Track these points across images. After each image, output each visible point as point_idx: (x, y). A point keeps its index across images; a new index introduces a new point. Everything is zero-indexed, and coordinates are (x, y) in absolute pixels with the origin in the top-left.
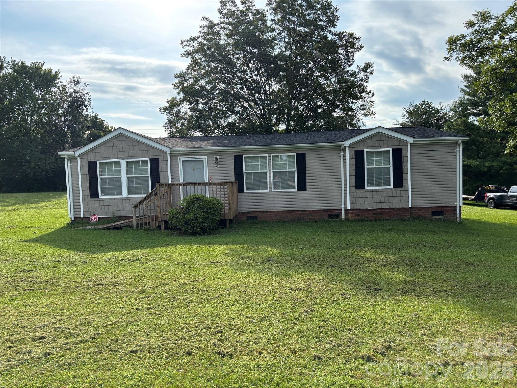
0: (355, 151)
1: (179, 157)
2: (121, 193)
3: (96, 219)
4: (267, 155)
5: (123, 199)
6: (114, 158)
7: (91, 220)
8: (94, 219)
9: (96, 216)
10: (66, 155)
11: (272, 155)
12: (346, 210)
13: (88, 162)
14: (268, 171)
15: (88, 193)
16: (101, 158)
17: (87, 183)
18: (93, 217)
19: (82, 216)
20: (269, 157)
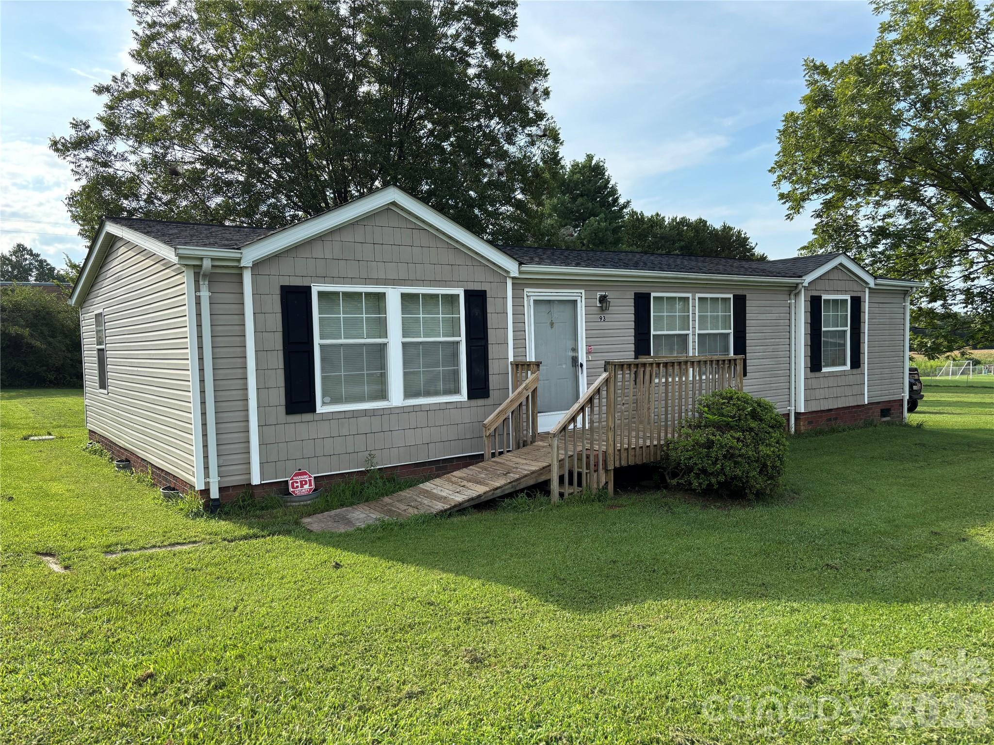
0: (811, 297)
1: (526, 290)
2: (383, 395)
3: (306, 487)
4: (689, 295)
5: (391, 411)
6: (367, 281)
7: (291, 490)
8: (302, 486)
9: (305, 474)
10: (207, 257)
11: (698, 295)
12: (797, 415)
13: (283, 287)
14: (690, 332)
15: (279, 396)
16: (324, 278)
17: (277, 360)
18: (299, 479)
19: (256, 480)
20: (694, 299)
